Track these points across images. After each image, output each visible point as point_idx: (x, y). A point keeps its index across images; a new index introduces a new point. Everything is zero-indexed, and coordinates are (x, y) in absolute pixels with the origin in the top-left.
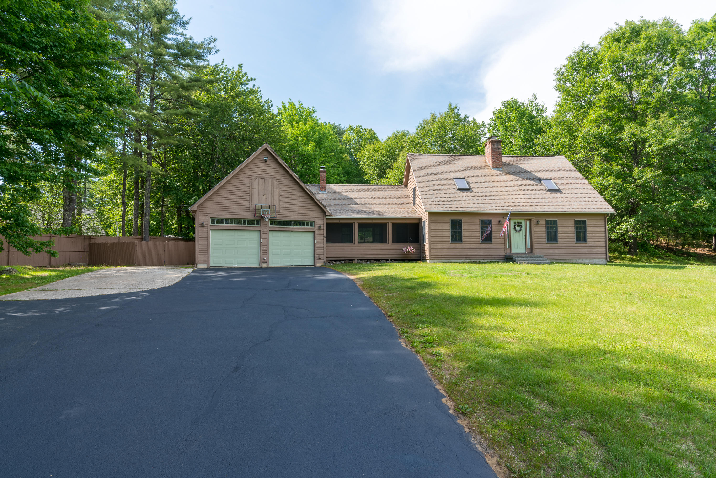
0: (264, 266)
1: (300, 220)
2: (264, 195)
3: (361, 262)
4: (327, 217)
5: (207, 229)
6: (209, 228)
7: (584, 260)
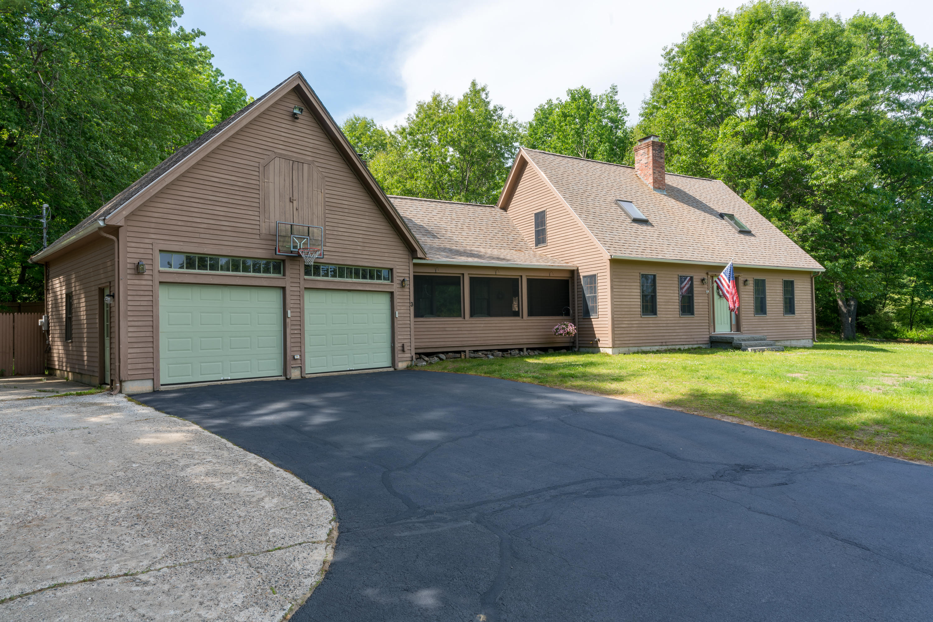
0: (295, 374)
1: (366, 264)
2: (291, 201)
3: (476, 355)
4: (415, 261)
5: (150, 283)
6: (158, 278)
7: (792, 341)
